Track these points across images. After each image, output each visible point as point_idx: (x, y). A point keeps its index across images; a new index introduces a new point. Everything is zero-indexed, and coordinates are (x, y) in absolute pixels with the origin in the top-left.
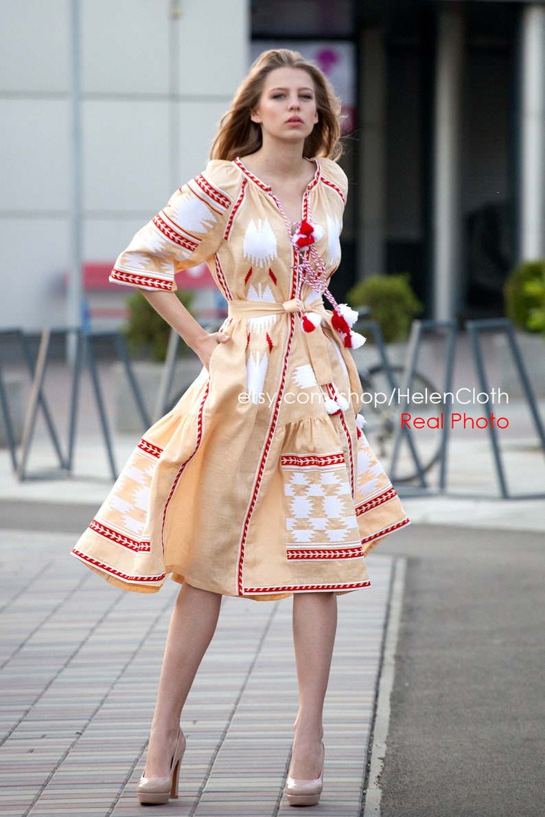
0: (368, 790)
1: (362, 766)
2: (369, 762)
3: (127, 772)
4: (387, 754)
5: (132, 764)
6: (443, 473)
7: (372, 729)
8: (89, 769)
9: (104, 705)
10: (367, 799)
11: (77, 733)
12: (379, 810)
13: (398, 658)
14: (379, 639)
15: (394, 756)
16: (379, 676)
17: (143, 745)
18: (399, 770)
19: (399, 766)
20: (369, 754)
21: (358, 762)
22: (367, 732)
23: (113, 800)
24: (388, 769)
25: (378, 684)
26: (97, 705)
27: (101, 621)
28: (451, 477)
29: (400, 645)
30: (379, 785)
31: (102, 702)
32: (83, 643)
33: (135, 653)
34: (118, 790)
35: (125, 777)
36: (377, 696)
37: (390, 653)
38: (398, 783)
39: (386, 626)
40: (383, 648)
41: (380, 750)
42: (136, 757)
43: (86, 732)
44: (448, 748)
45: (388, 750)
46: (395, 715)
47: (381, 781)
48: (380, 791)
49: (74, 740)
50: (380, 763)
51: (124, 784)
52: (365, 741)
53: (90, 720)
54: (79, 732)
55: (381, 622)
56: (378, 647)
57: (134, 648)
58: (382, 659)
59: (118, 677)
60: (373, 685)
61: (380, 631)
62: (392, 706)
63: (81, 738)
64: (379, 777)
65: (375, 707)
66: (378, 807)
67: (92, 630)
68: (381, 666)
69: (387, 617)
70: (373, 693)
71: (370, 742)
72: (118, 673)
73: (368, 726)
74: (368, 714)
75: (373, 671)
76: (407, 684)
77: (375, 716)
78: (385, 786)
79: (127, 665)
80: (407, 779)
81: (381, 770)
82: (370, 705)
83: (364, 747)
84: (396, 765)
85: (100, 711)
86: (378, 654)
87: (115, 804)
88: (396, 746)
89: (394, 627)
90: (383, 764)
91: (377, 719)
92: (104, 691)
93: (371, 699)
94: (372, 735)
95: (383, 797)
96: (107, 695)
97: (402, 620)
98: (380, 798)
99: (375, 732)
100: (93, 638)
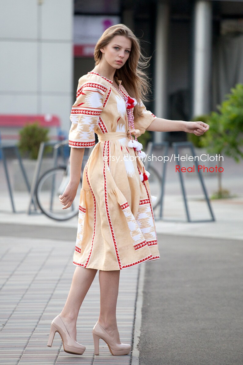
0: (133, 351)
1: (130, 340)
2: (133, 339)
3: (26, 342)
4: (141, 335)
5: (28, 339)
6: (161, 210)
7: (134, 324)
8: (9, 340)
9: (15, 313)
10: (133, 355)
11: (3, 325)
12: (138, 360)
13: (144, 292)
14: (136, 284)
15: (144, 336)
16: (136, 300)
17: (33, 330)
18: (147, 342)
19: (147, 341)
20: (133, 335)
21: (128, 339)
22: (132, 326)
23: (20, 354)
24: (142, 342)
25: (136, 304)
26: (11, 312)
27: (11, 275)
28: (165, 212)
29: (145, 287)
30: (138, 349)
31: (13, 311)
32: (3, 285)
33: (27, 289)
34: (22, 350)
35: (25, 344)
36: (135, 309)
37: (141, 290)
38: (146, 348)
39: (138, 278)
40: (137, 288)
41: (138, 333)
42: (30, 335)
43: (7, 324)
44: (168, 333)
45: (141, 333)
46: (144, 318)
47: (139, 347)
48: (138, 351)
49: (2, 328)
50: (138, 339)
51: (25, 347)
52: (131, 329)
53: (8, 319)
54: (4, 324)
55: (136, 276)
56: (135, 288)
57: (27, 287)
58: (137, 293)
59: (20, 300)
60: (134, 305)
61: (136, 281)
62: (143, 314)
63: (5, 327)
64: (138, 345)
65: (135, 314)
66: (138, 359)
67: (8, 279)
68: (137, 296)
69: (139, 274)
70: (134, 308)
71: (133, 330)
72: (20, 298)
73: (132, 322)
74: (132, 317)
75: (134, 298)
76: (149, 304)
77: (135, 318)
78: (141, 349)
79: (24, 295)
80: (150, 346)
81: (138, 342)
82: (133, 313)
83: (131, 332)
84: (145, 340)
85: (13, 315)
86: (135, 291)
87: (21, 356)
88: (145, 331)
89: (142, 279)
90: (139, 340)
91: (136, 320)
92: (14, 306)
93: (133, 311)
94: (134, 327)
95: (140, 354)
96: (15, 308)
97: (145, 276)
98: (138, 355)
99: (135, 325)
100: (8, 283)
